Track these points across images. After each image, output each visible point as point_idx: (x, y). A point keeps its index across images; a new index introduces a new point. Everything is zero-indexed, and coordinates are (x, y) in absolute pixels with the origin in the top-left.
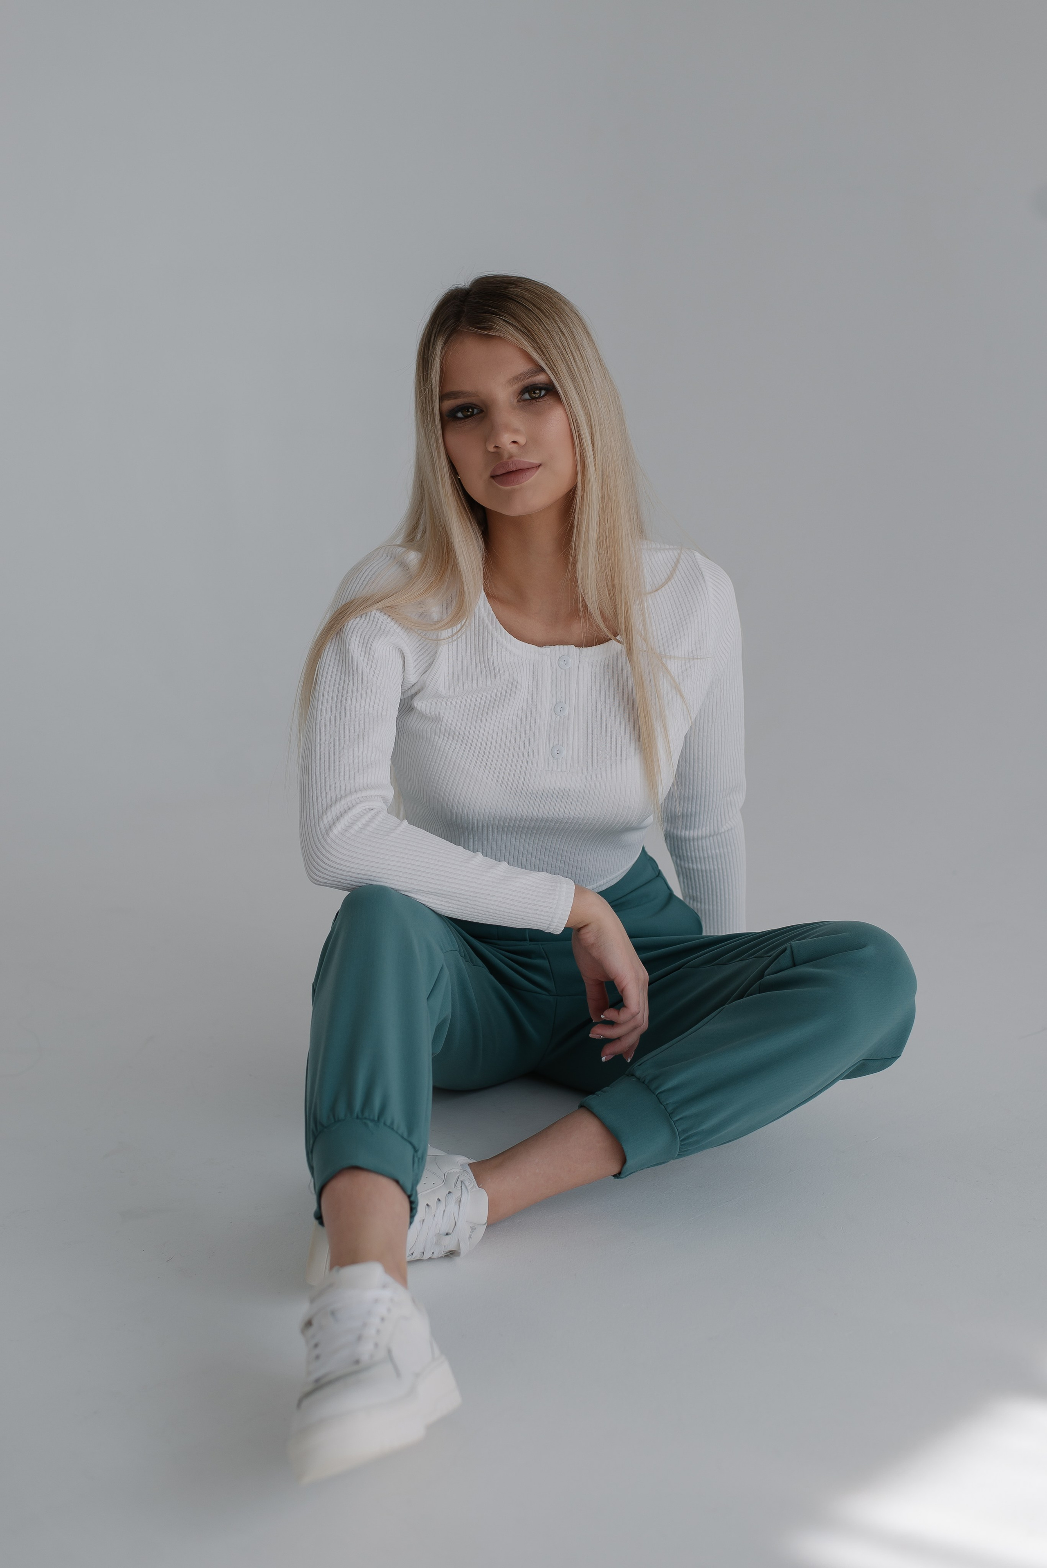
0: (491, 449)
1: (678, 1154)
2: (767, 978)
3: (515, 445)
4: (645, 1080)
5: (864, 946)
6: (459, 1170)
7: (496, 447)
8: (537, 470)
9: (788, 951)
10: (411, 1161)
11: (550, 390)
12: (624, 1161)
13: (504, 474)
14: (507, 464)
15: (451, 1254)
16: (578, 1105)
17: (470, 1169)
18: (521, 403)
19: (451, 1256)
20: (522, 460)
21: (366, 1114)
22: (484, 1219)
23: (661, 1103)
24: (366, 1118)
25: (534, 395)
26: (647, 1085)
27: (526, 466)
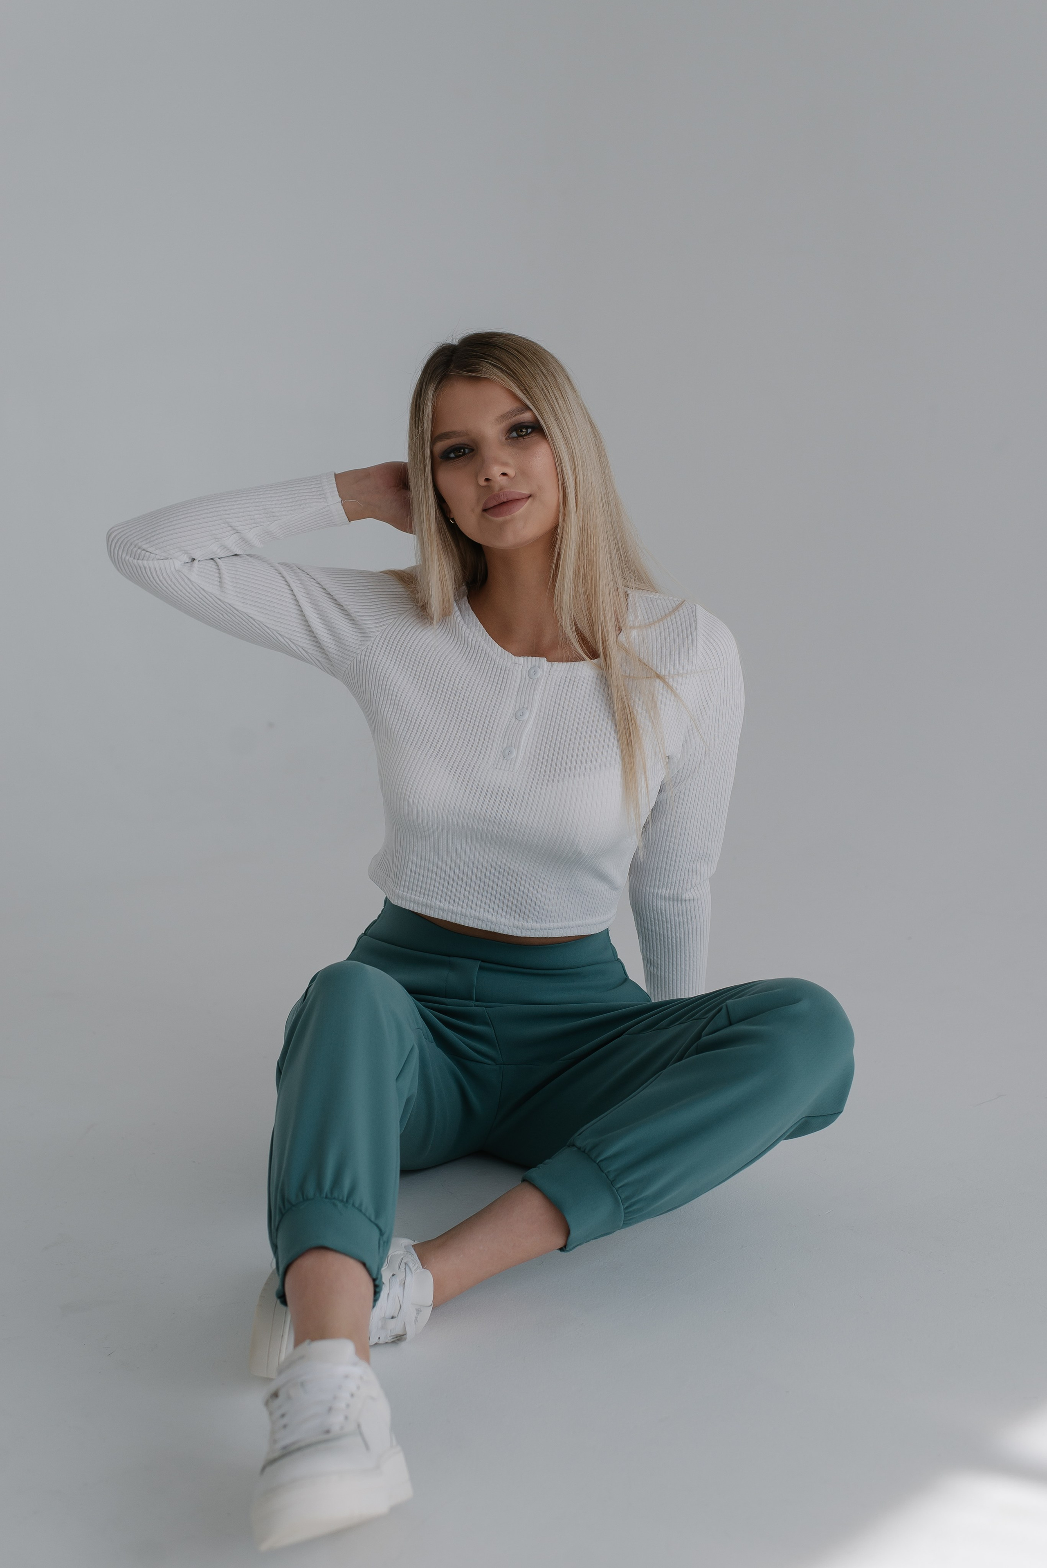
0: (482, 483)
1: (623, 1223)
2: (704, 1039)
3: (505, 477)
4: (585, 1150)
5: (796, 1001)
6: (403, 1252)
7: (487, 480)
8: (527, 501)
9: (724, 1010)
10: (377, 1245)
11: (536, 428)
12: (568, 1233)
13: (495, 506)
14: (498, 495)
15: (399, 1339)
16: (521, 1179)
17: (414, 1249)
18: (509, 440)
19: (398, 1342)
20: (512, 490)
21: (336, 1194)
22: (430, 1300)
23: (603, 1171)
24: (335, 1199)
25: (521, 433)
26: (586, 1154)
27: (517, 497)
